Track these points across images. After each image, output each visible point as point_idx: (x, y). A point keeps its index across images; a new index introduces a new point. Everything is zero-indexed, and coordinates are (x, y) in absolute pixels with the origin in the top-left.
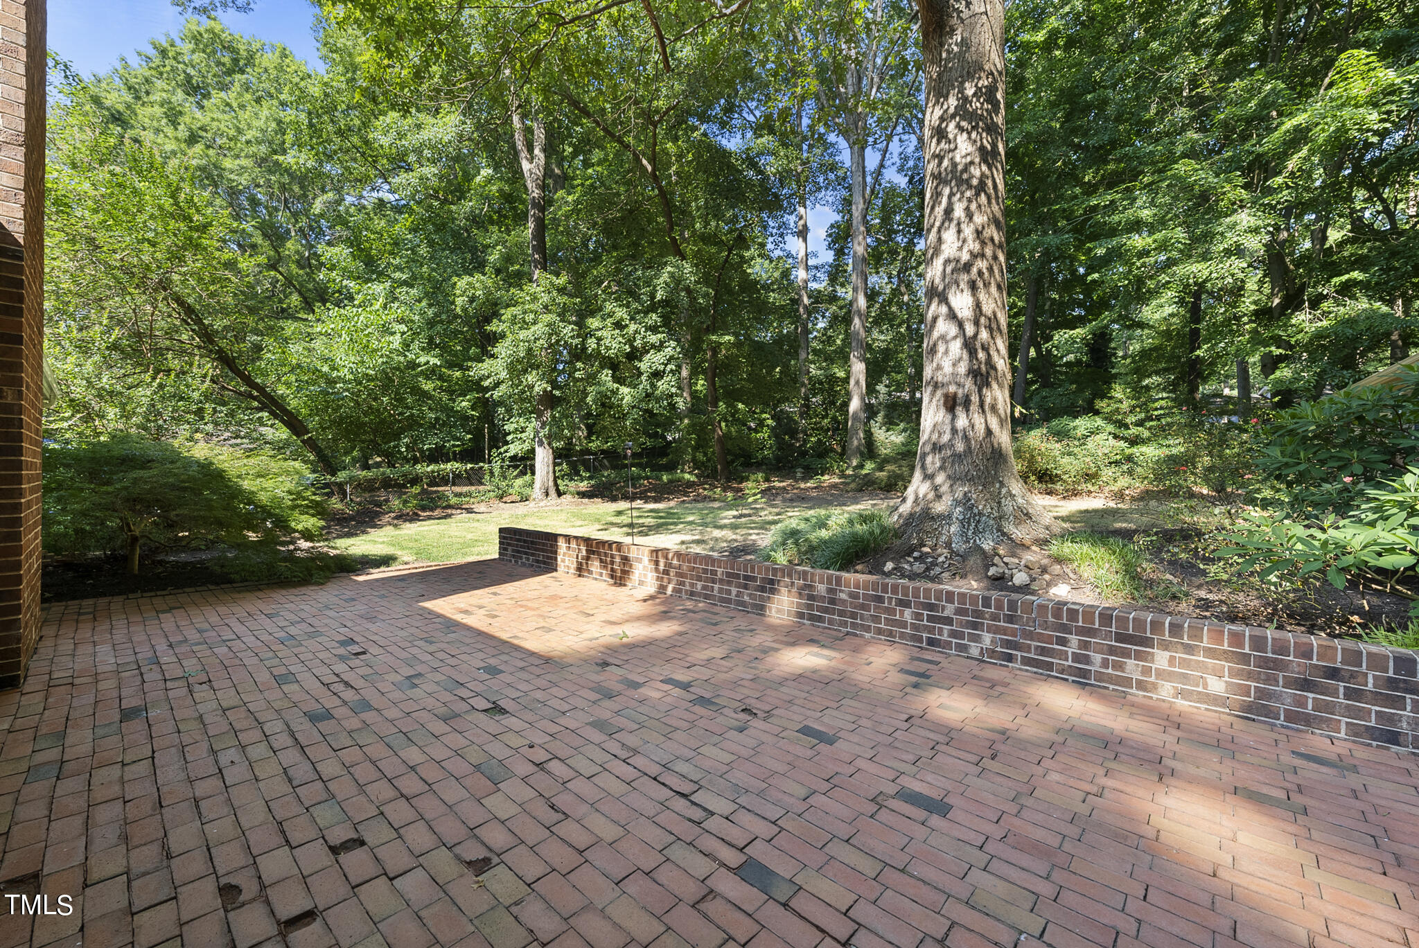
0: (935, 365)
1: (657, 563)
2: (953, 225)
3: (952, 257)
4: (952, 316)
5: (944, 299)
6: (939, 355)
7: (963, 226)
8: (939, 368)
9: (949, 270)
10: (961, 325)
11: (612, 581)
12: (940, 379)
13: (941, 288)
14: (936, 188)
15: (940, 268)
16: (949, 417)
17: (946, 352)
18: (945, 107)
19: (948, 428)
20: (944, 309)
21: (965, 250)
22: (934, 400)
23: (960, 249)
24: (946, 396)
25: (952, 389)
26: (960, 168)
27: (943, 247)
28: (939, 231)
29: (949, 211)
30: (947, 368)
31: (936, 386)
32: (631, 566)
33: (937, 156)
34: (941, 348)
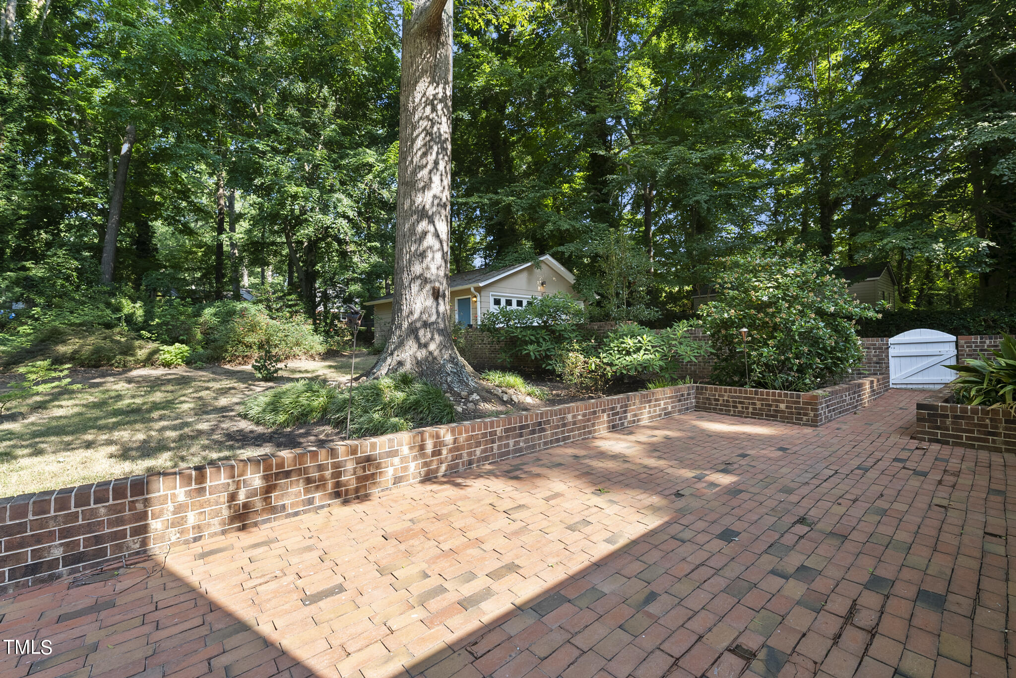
0: (424, 265)
1: (422, 448)
2: (439, 173)
3: (438, 195)
4: (437, 235)
5: (431, 221)
6: (429, 259)
7: (444, 178)
8: (428, 268)
9: (436, 202)
10: (441, 242)
11: (338, 501)
12: (428, 276)
13: (430, 213)
14: (429, 141)
15: (431, 199)
16: (435, 304)
17: (433, 258)
18: (437, 91)
19: (434, 311)
20: (431, 228)
21: (444, 194)
22: (425, 291)
23: (442, 192)
24: (434, 288)
25: (437, 285)
26: (443, 138)
27: (433, 185)
28: (430, 172)
29: (436, 163)
30: (433, 270)
31: (426, 281)
32: (378, 466)
33: (431, 120)
34: (430, 255)
